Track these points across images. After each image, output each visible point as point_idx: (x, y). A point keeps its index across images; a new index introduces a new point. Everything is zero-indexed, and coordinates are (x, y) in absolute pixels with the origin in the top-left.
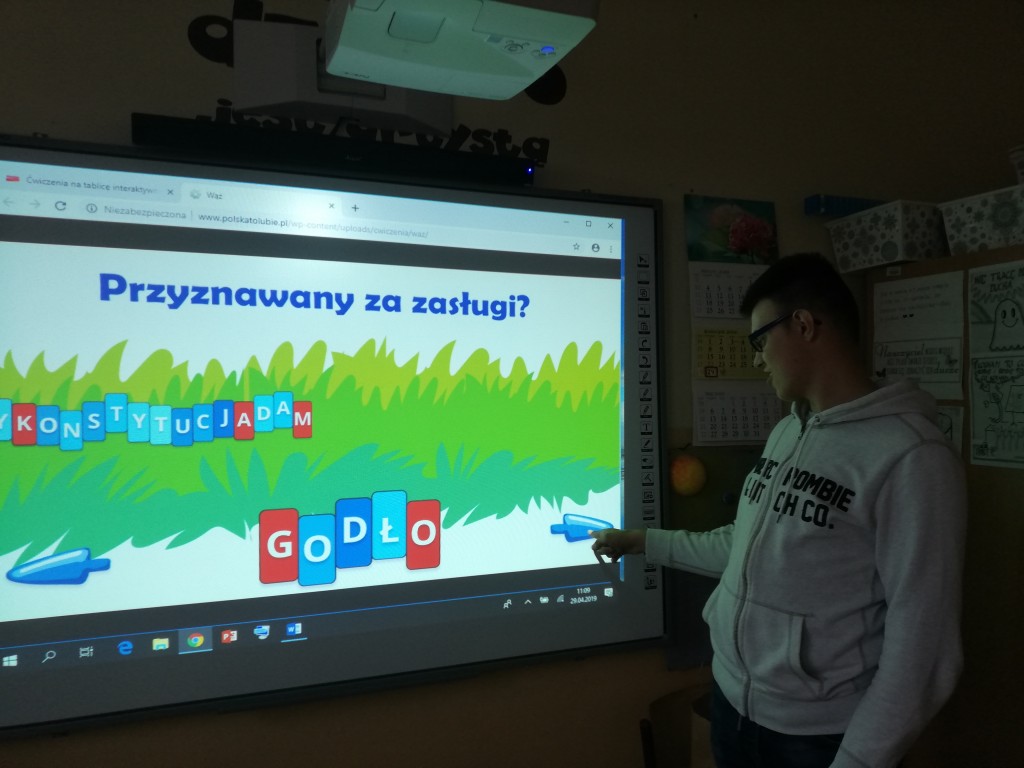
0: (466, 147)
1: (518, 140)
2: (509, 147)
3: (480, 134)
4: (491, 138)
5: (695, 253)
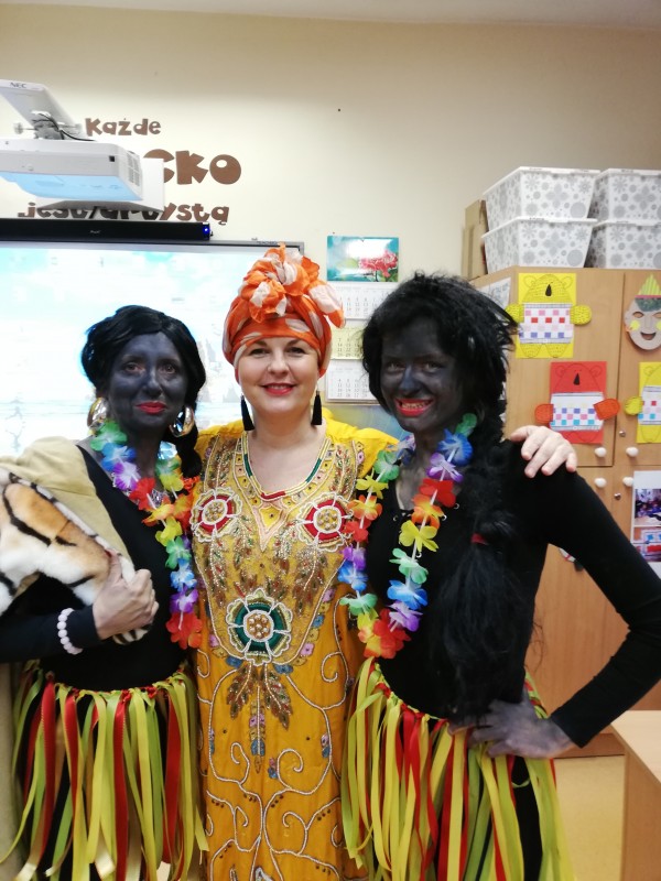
0: (173, 218)
1: (208, 209)
3: (182, 208)
4: (190, 210)
5: (332, 276)
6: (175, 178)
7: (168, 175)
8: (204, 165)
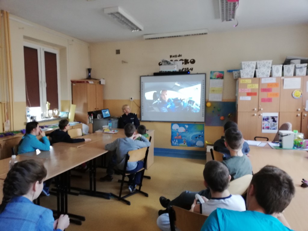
0: (184, 70)
1: (189, 68)
2: (188, 69)
3: (185, 69)
4: (187, 69)
5: (211, 78)
6: (184, 64)
7: (183, 63)
8: (189, 61)
